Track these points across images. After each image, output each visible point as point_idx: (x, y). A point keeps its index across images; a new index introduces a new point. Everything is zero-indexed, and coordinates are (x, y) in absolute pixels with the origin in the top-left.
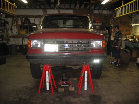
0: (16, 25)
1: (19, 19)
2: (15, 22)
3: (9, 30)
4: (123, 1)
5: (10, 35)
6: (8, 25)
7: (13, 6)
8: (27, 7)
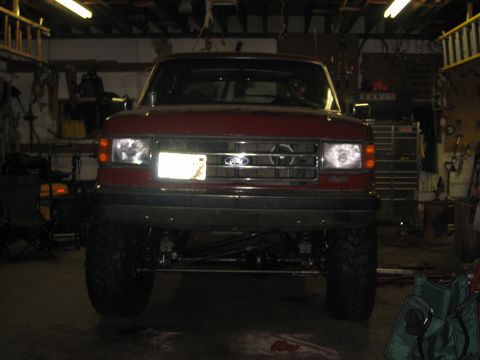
0: (47, 102)
1: (62, 76)
2: (46, 88)
3: (21, 120)
4: (469, 6)
5: (25, 139)
6: (19, 100)
7: (34, 31)
8: (93, 30)
